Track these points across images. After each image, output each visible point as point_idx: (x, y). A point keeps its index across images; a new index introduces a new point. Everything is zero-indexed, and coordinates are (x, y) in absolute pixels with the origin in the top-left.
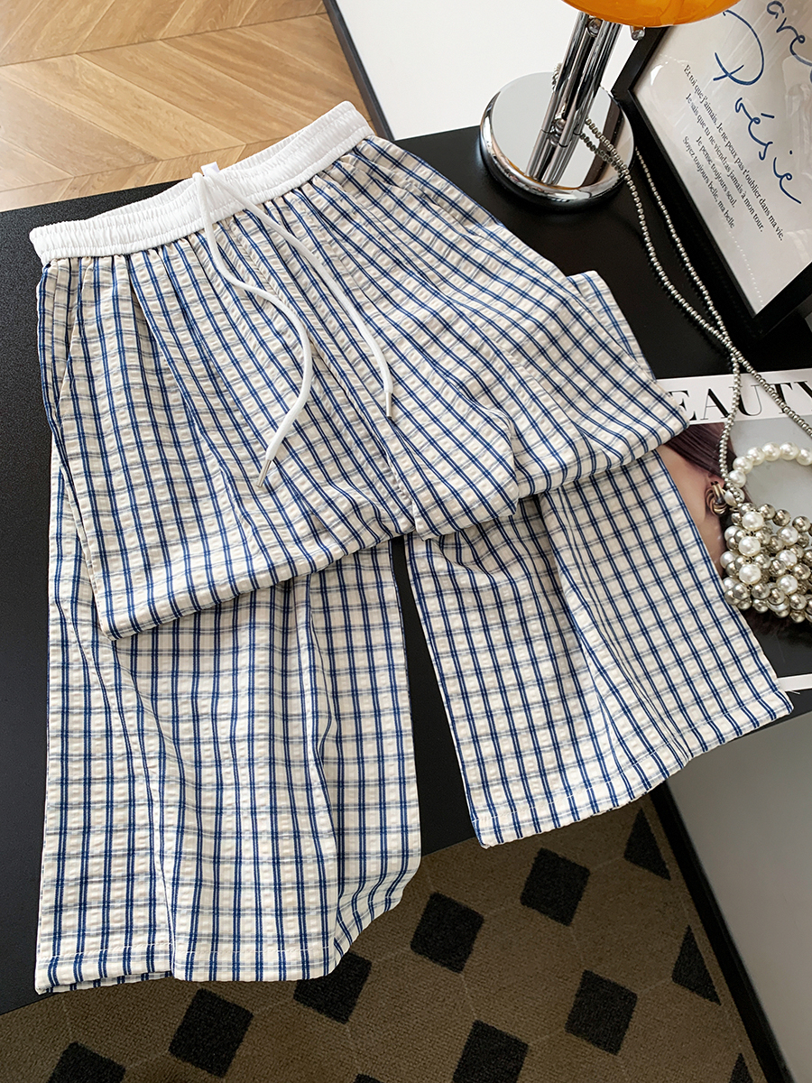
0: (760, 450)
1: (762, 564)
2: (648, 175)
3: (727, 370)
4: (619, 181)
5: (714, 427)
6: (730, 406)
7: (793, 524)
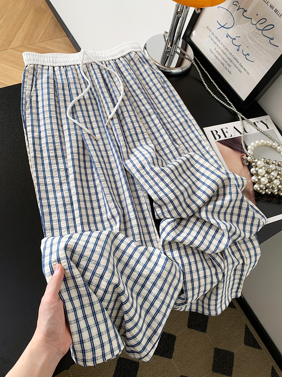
0: (255, 143)
1: (267, 177)
2: (199, 63)
3: (237, 120)
4: (191, 65)
5: (238, 138)
6: (242, 131)
7: (273, 163)
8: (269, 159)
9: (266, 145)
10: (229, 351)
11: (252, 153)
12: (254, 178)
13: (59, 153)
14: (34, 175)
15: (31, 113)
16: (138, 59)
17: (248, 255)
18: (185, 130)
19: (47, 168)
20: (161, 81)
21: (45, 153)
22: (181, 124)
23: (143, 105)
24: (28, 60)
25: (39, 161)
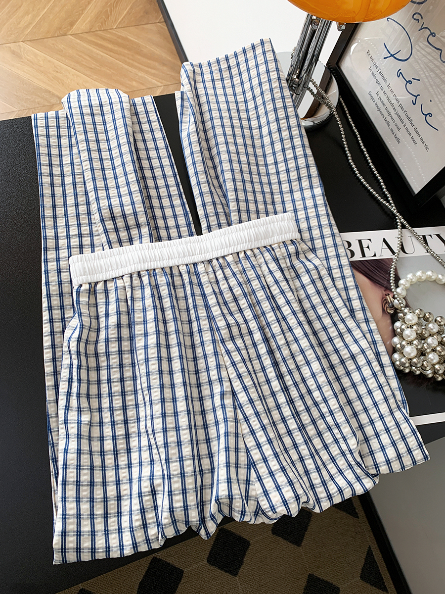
0: (414, 275)
1: (417, 346)
5: (387, 260)
7: (436, 321)
8: (430, 313)
9: (435, 281)
10: (331, 584)
11: (404, 293)
12: (396, 340)
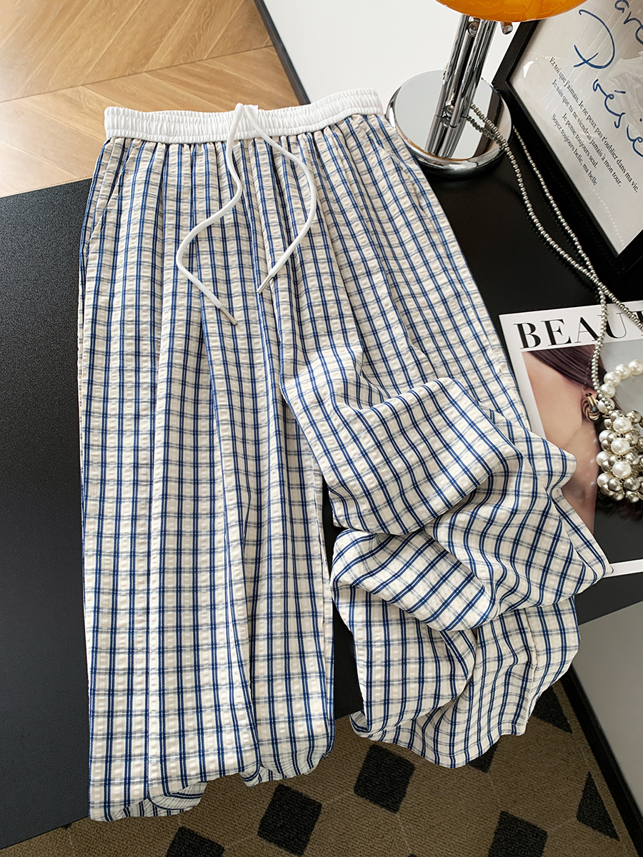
0: (626, 366)
1: (632, 461)
5: (587, 348)
10: (535, 827)
12: (602, 456)
13: (145, 347)
14: (83, 391)
15: (101, 251)
16: (367, 134)
17: (542, 647)
18: (450, 316)
19: (114, 378)
20: (415, 189)
21: (115, 343)
22: (444, 301)
23: (359, 248)
24: (113, 128)
25: (99, 361)
